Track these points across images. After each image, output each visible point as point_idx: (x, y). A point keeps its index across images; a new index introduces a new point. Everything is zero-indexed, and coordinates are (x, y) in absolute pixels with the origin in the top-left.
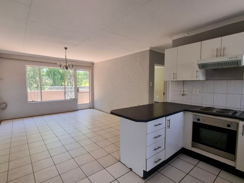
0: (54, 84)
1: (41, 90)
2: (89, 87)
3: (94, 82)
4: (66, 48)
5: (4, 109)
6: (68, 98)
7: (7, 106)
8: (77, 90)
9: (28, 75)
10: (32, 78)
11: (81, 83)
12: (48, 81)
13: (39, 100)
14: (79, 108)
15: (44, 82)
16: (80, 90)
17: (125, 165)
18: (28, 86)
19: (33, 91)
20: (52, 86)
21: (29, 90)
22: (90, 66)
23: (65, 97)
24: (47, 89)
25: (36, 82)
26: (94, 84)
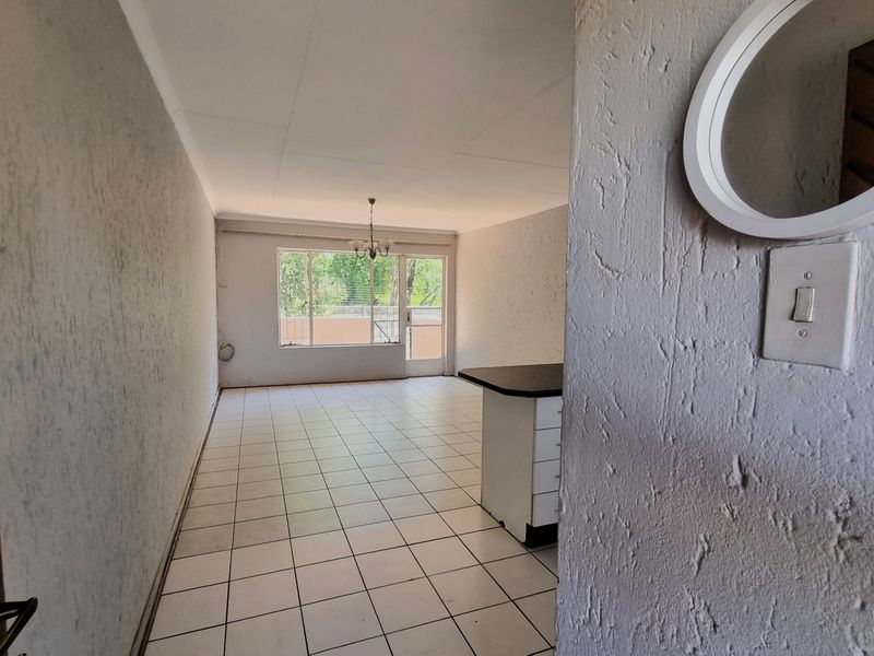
0: (352, 298)
1: (311, 315)
2: (443, 308)
3: (458, 294)
4: (372, 201)
5: (228, 360)
6: (380, 339)
7: (233, 353)
8: (406, 318)
9: (284, 272)
10: (291, 281)
11: (433, 295)
12: (332, 288)
13: (306, 343)
14: (410, 370)
15: (321, 290)
16: (414, 316)
17: (490, 514)
18: (283, 302)
19: (293, 317)
20: (347, 304)
21: (282, 315)
22: (447, 244)
23: (372, 337)
24: (329, 313)
25: (300, 293)
26: (458, 298)
